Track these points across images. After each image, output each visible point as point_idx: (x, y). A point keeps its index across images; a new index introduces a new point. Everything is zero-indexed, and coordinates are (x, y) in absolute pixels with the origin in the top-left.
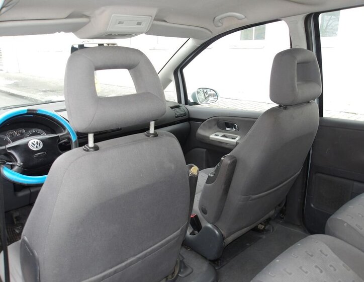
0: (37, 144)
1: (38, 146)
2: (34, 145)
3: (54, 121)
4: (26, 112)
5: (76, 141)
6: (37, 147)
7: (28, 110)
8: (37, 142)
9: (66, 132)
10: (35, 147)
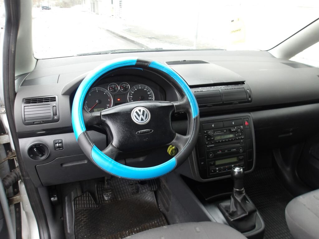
0: (143, 115)
1: (144, 118)
2: (139, 115)
3: (170, 81)
4: (134, 64)
5: (197, 118)
6: (142, 120)
7: (138, 61)
8: (144, 111)
9: (184, 101)
10: (140, 119)
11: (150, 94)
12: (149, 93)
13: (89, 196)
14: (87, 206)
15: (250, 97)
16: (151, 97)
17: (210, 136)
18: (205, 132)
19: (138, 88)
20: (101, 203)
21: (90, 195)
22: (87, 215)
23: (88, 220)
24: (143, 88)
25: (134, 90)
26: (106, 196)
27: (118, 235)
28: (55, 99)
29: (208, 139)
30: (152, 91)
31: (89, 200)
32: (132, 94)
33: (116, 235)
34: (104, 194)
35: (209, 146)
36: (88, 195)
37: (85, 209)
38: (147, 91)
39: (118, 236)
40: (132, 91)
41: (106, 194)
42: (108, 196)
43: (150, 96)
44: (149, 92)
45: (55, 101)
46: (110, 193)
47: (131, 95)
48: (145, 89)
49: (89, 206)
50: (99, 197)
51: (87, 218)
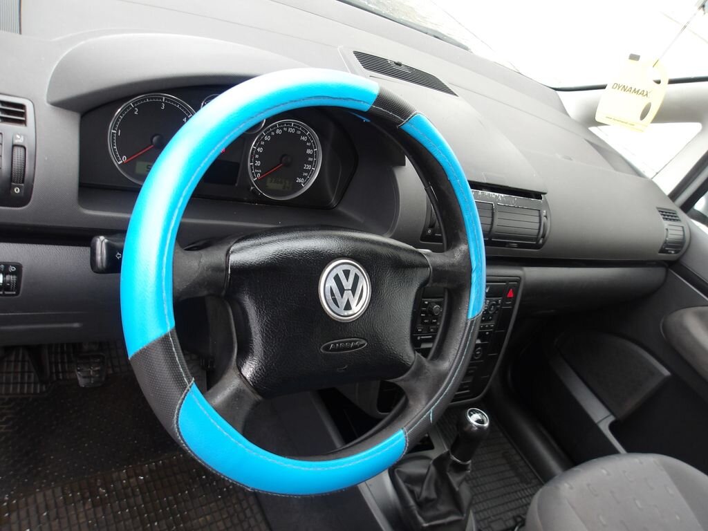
0: (353, 289)
1: (353, 301)
6: (348, 306)
8: (356, 279)
11: (311, 156)
12: (309, 151)
13: (23, 361)
14: (15, 389)
15: (543, 236)
16: (310, 163)
17: (433, 315)
18: (426, 303)
19: (285, 129)
20: (55, 378)
21: (27, 358)
22: (10, 416)
23: (11, 431)
24: (299, 132)
25: (273, 133)
26: (84, 377)
27: (96, 480)
28: (23, 114)
29: (426, 321)
30: (319, 149)
31: (23, 373)
32: (263, 143)
33: (92, 481)
34: (78, 371)
35: (422, 337)
36: (23, 357)
37: (7, 398)
38: (308, 144)
39: (99, 484)
40: (268, 135)
41: (85, 369)
42: (90, 377)
43: (310, 159)
44: (311, 148)
45: (23, 122)
46: (97, 369)
47: (260, 146)
48: (304, 138)
49: (22, 388)
50: (53, 360)
51: (11, 423)
